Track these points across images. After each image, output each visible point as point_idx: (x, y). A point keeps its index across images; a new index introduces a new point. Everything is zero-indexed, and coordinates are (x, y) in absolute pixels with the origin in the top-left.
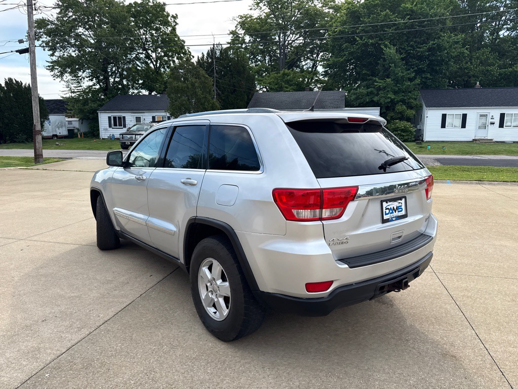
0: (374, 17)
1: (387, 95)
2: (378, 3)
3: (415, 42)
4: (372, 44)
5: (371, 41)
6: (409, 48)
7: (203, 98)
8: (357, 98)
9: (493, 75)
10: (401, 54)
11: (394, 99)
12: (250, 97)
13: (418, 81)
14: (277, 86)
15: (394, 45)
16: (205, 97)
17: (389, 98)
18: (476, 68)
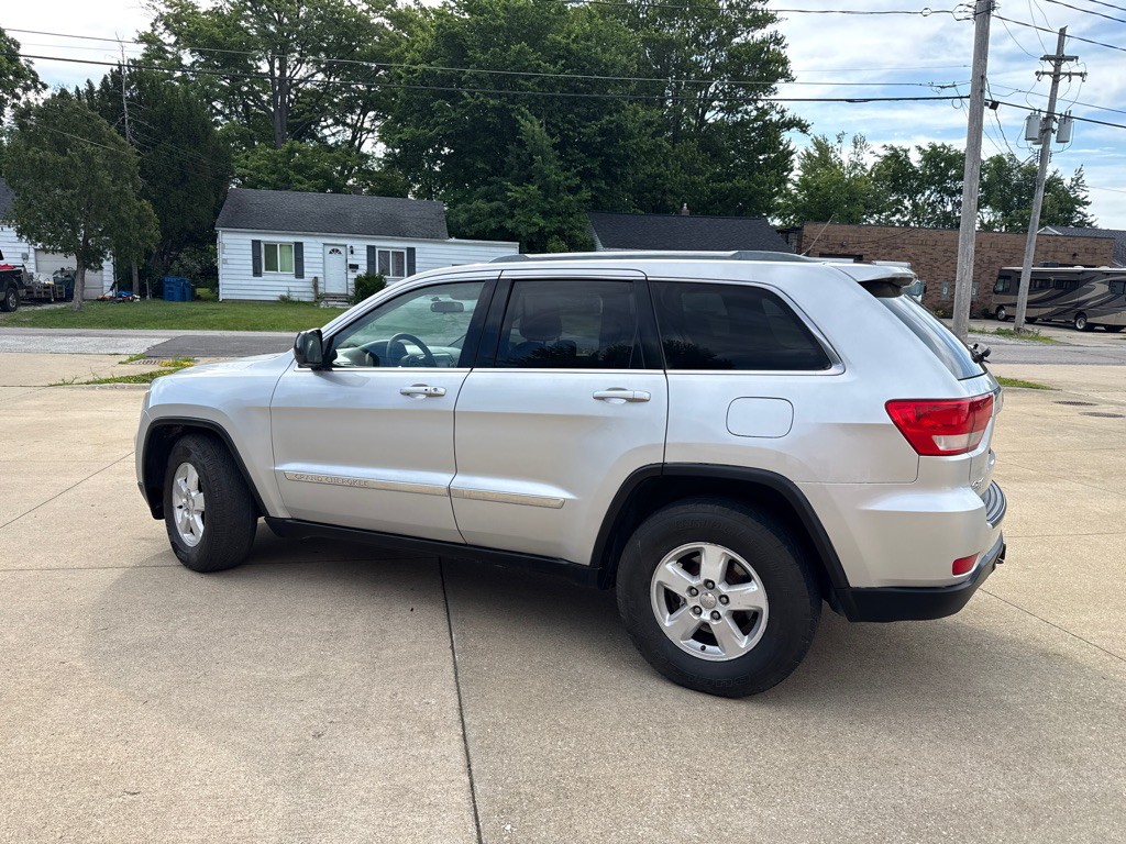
0: (495, 53)
1: (531, 218)
2: (501, 26)
3: (577, 115)
4: (494, 108)
5: (491, 102)
6: (566, 126)
7: (116, 193)
8: (471, 221)
9: (702, 193)
10: (552, 136)
11: (545, 227)
12: (221, 198)
13: (586, 194)
14: (275, 177)
15: (538, 117)
16: (121, 192)
17: (535, 224)
18: (675, 176)
